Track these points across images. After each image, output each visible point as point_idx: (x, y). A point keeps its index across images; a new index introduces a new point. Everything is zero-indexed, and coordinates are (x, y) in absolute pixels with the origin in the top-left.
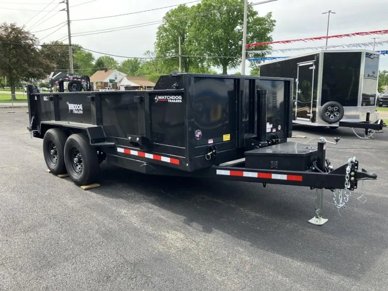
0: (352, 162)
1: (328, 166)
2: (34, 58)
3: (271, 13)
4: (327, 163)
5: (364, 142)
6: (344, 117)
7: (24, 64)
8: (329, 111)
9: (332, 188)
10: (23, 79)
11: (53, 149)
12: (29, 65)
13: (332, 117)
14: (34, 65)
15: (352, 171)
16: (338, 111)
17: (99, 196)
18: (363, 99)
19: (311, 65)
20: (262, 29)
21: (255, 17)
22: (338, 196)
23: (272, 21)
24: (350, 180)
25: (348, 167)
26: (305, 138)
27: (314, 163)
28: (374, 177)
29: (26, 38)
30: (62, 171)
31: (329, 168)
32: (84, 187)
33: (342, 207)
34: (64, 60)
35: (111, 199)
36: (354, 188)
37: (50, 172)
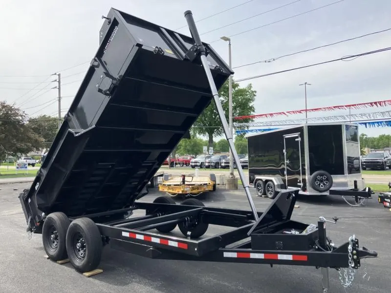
0: (352, 241)
1: (329, 244)
2: (22, 134)
3: (250, 84)
4: (328, 241)
5: (356, 209)
6: (333, 185)
7: (12, 139)
8: (319, 180)
9: (336, 267)
10: (9, 155)
11: (53, 233)
12: (17, 140)
13: (322, 186)
14: (22, 140)
15: (353, 249)
16: (327, 179)
17: (103, 283)
18: (348, 162)
19: (297, 137)
20: (244, 99)
21: (236, 89)
22: (343, 274)
23: (253, 92)
24: (353, 259)
25: (350, 246)
26: (299, 207)
27: (317, 241)
28: (375, 255)
29: (17, 115)
30: (62, 257)
31: (331, 246)
32: (87, 274)
33: (348, 286)
34: (50, 133)
35: (116, 287)
36: (357, 266)
37: (48, 258)
